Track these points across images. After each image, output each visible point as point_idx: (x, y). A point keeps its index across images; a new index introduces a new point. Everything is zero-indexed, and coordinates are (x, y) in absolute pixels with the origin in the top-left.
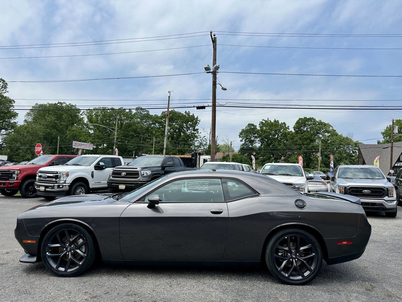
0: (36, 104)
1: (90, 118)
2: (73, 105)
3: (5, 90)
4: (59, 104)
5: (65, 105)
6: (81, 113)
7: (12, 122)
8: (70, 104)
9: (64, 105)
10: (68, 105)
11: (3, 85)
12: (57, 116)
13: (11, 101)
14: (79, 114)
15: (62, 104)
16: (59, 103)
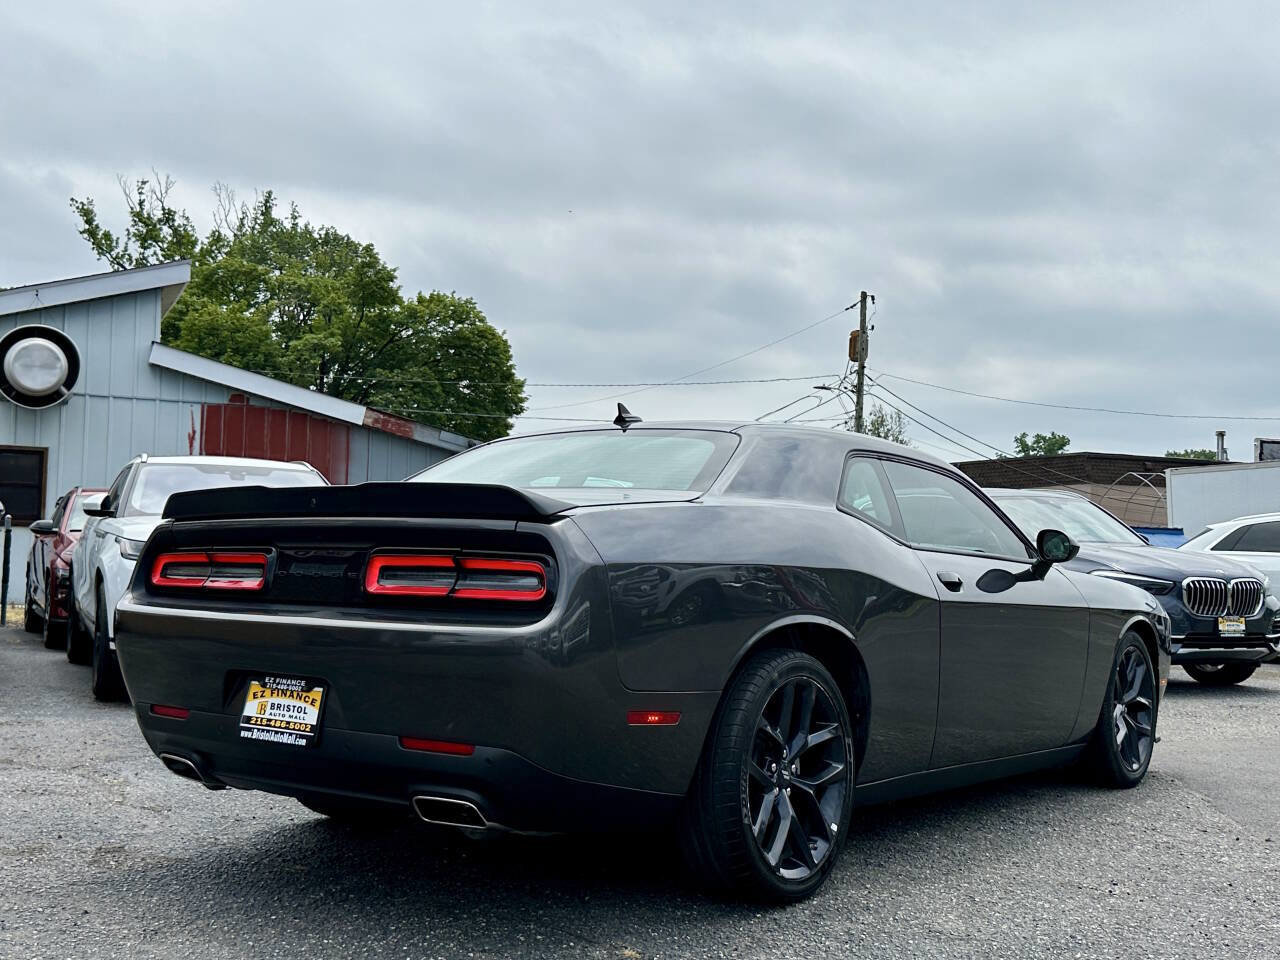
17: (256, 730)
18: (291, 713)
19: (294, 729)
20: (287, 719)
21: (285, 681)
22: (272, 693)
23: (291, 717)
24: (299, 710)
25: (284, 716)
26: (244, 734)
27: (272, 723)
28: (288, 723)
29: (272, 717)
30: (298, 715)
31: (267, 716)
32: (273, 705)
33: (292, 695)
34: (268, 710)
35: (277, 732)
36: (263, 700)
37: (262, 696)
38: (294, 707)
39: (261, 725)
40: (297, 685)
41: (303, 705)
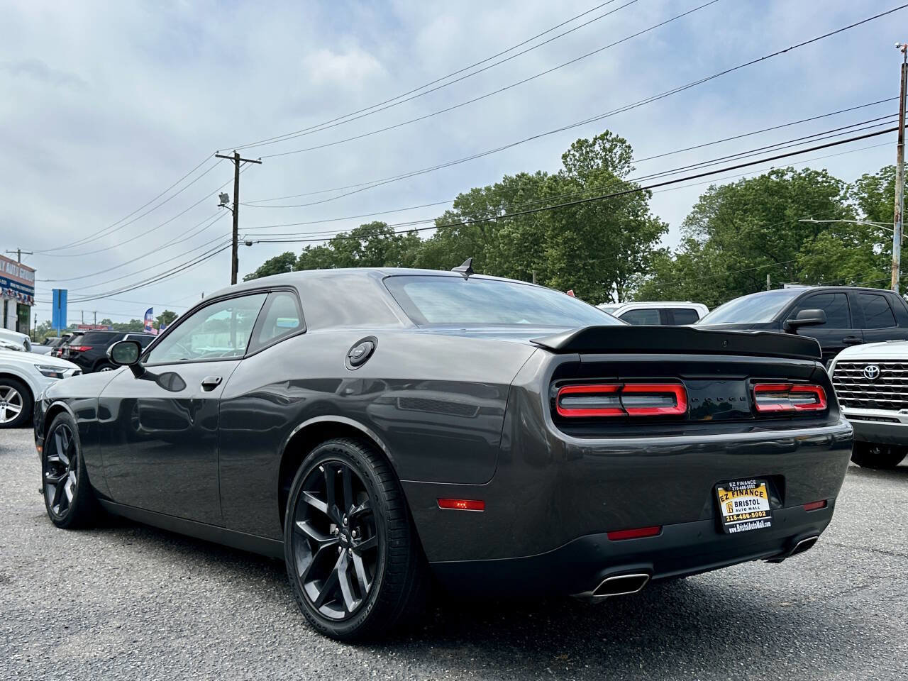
0: (711, 188)
1: (871, 205)
2: (816, 173)
3: (627, 165)
4: (773, 177)
5: (792, 174)
6: (842, 193)
7: (655, 250)
8: (808, 169)
9: (788, 177)
10: (800, 174)
11: (622, 154)
12: (767, 215)
13: (641, 193)
14: (838, 198)
15: (782, 176)
16: (773, 173)
17: (738, 525)
18: (749, 506)
19: (756, 517)
20: (748, 511)
21: (742, 483)
22: (733, 494)
23: (750, 509)
24: (755, 502)
25: (745, 509)
26: (732, 530)
27: (741, 517)
28: (750, 514)
29: (739, 513)
30: (754, 506)
31: (735, 513)
32: (736, 503)
33: (747, 493)
34: (735, 509)
35: (751, 522)
36: (728, 501)
37: (726, 499)
38: (750, 501)
39: (734, 521)
40: (750, 484)
41: (755, 498)
